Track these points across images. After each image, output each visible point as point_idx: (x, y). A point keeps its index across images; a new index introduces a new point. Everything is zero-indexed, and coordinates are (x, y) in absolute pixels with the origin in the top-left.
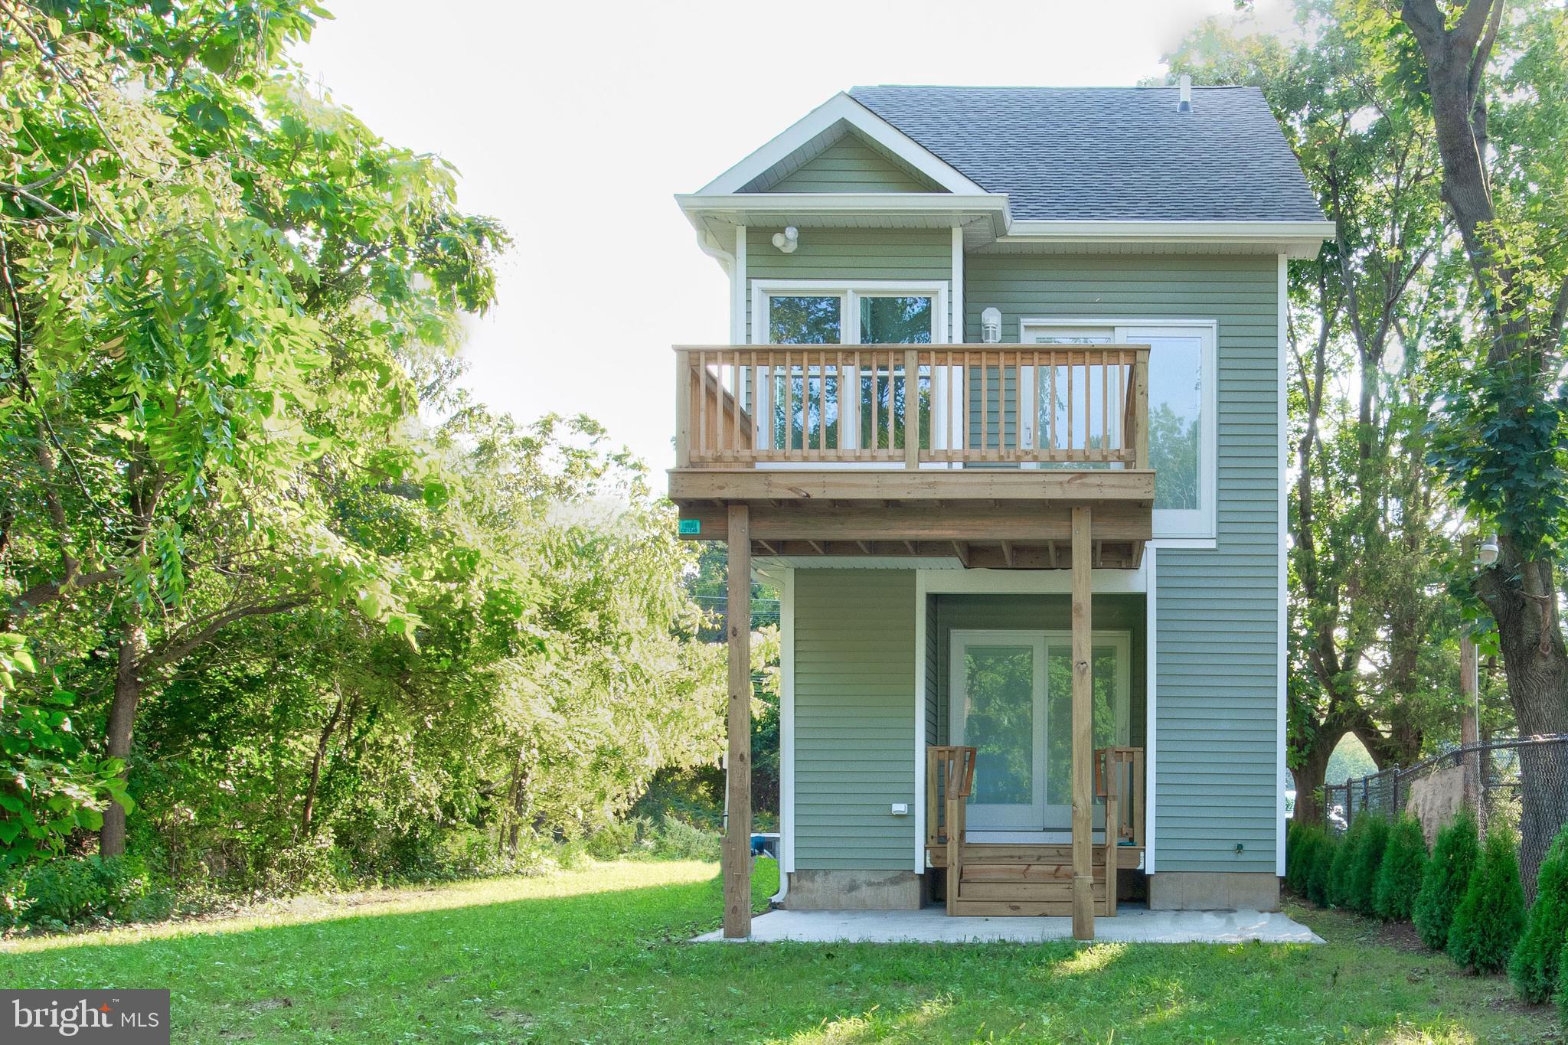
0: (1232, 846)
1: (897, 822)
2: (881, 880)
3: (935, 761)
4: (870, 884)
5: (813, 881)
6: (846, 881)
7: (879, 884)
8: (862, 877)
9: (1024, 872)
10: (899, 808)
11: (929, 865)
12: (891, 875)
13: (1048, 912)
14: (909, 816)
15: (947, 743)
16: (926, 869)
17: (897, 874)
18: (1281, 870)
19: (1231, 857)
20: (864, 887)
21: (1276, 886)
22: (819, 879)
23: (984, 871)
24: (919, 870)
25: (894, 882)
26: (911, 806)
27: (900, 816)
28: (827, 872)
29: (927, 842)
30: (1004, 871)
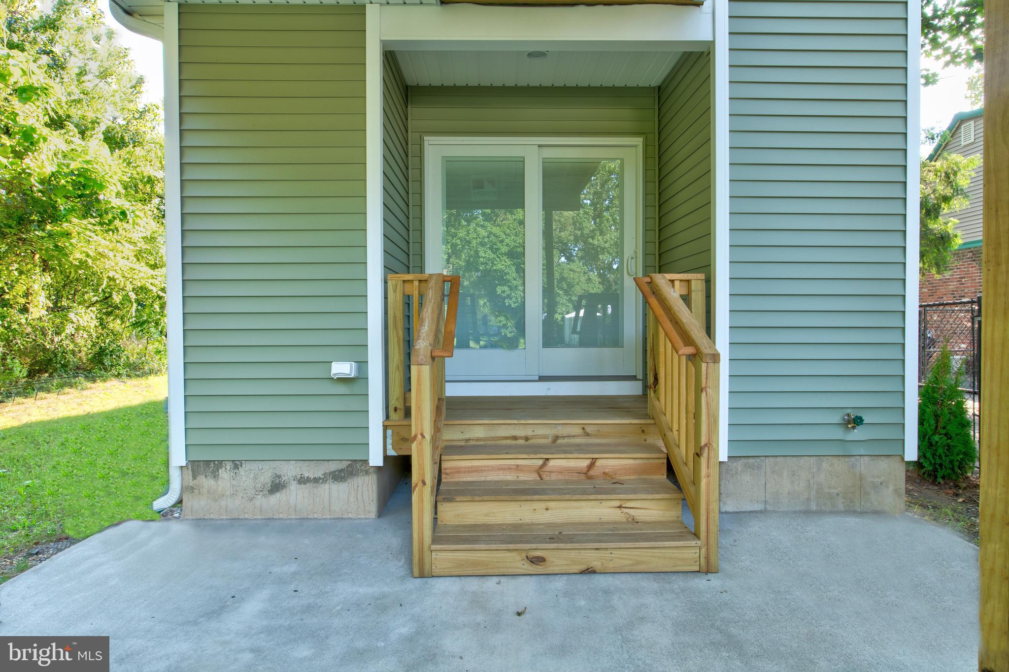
0: (837, 418)
1: (341, 389)
2: (319, 474)
3: (399, 297)
4: (302, 481)
5: (216, 476)
6: (266, 478)
7: (316, 480)
8: (290, 471)
9: (539, 471)
10: (342, 368)
11: (391, 452)
12: (333, 467)
13: (596, 565)
14: (359, 380)
15: (422, 269)
16: (386, 458)
17: (344, 465)
18: (911, 453)
19: (838, 434)
20: (294, 486)
21: (900, 473)
22: (225, 474)
23: (477, 470)
24: (376, 459)
25: (339, 476)
26: (362, 365)
27: (344, 380)
28: (236, 465)
29: (387, 417)
30: (509, 469)
